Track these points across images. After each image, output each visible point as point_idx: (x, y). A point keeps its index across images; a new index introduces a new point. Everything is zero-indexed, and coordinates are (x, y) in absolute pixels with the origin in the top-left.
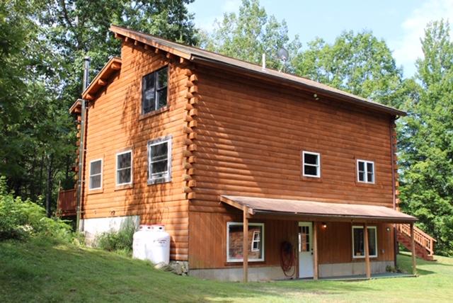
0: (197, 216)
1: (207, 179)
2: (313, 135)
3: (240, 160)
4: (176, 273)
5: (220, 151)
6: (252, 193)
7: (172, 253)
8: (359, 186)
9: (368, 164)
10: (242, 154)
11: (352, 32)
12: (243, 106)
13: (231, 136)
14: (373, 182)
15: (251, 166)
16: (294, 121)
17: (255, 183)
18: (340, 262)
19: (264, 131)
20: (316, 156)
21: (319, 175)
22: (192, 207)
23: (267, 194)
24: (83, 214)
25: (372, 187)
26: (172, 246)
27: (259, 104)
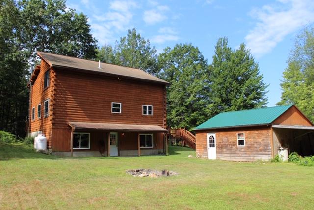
0: (56, 130)
1: (61, 115)
2: (118, 95)
3: (78, 107)
4: (45, 153)
5: (68, 103)
6: (84, 121)
7: (48, 145)
8: (143, 116)
9: (149, 107)
10: (79, 104)
11: (181, 44)
12: (81, 84)
13: (74, 97)
14: (152, 115)
15: (83, 109)
16: (108, 90)
17: (86, 116)
18: (131, 149)
19: (92, 94)
20: (119, 104)
21: (120, 112)
22: (53, 127)
23: (92, 121)
24: (30, 131)
25: (151, 117)
26: (48, 143)
27: (89, 83)
